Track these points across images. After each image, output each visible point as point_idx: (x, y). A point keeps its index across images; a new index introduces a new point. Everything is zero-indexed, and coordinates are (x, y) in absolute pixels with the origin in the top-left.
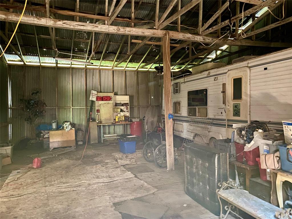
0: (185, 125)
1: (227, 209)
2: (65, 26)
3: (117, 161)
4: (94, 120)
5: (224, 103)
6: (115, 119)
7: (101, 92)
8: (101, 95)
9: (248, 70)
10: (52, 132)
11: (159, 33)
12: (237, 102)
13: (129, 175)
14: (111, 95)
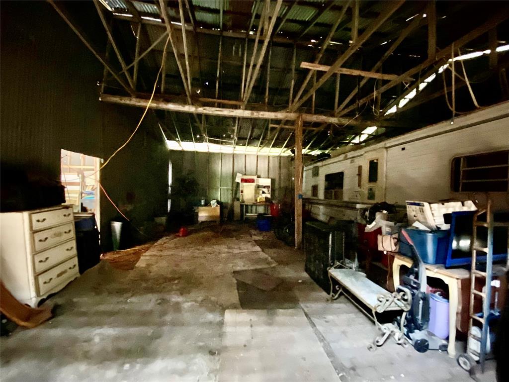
0: (321, 207)
1: (338, 289)
2: (205, 112)
3: (251, 236)
4: (238, 200)
5: (359, 185)
6: (257, 200)
7: (245, 175)
8: (245, 177)
9: (385, 150)
10: (200, 208)
11: (292, 116)
12: (372, 185)
13: (258, 248)
14: (255, 177)
